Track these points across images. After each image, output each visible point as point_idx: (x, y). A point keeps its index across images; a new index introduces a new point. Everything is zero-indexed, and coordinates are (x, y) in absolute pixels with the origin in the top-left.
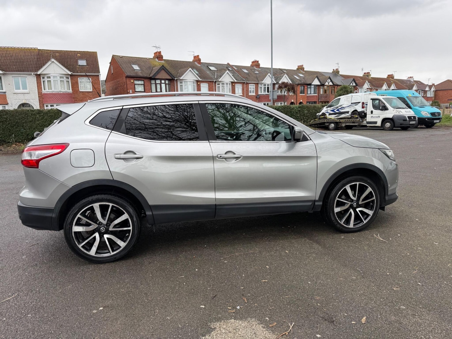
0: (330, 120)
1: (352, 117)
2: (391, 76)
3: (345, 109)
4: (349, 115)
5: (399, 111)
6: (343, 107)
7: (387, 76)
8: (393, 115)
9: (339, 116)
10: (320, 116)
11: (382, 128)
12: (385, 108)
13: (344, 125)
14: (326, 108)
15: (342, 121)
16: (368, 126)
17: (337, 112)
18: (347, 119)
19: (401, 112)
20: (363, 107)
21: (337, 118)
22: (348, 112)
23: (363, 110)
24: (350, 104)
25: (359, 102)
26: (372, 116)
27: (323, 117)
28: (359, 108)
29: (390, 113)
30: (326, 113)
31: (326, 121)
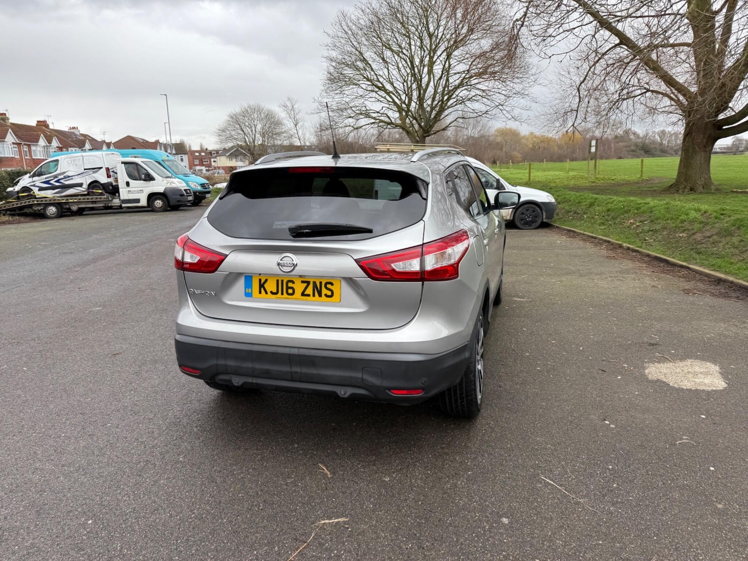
0: (46, 201)
1: (90, 193)
2: (43, 123)
3: (72, 179)
4: (84, 190)
5: (170, 182)
6: (69, 177)
7: (36, 123)
8: (164, 188)
9: (62, 193)
10: (18, 192)
11: (150, 208)
12: (149, 178)
13: (74, 208)
14: (30, 177)
15: (72, 201)
16: (124, 207)
17: (57, 184)
18: (82, 197)
19: (174, 183)
20: (109, 176)
21: (58, 195)
22: (80, 185)
23: (109, 180)
24: (83, 171)
25: (102, 168)
26: (129, 191)
27: (26, 194)
28: (103, 178)
29: (159, 185)
30: (32, 188)
31: (36, 202)
